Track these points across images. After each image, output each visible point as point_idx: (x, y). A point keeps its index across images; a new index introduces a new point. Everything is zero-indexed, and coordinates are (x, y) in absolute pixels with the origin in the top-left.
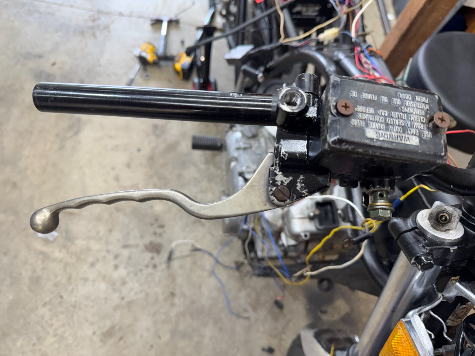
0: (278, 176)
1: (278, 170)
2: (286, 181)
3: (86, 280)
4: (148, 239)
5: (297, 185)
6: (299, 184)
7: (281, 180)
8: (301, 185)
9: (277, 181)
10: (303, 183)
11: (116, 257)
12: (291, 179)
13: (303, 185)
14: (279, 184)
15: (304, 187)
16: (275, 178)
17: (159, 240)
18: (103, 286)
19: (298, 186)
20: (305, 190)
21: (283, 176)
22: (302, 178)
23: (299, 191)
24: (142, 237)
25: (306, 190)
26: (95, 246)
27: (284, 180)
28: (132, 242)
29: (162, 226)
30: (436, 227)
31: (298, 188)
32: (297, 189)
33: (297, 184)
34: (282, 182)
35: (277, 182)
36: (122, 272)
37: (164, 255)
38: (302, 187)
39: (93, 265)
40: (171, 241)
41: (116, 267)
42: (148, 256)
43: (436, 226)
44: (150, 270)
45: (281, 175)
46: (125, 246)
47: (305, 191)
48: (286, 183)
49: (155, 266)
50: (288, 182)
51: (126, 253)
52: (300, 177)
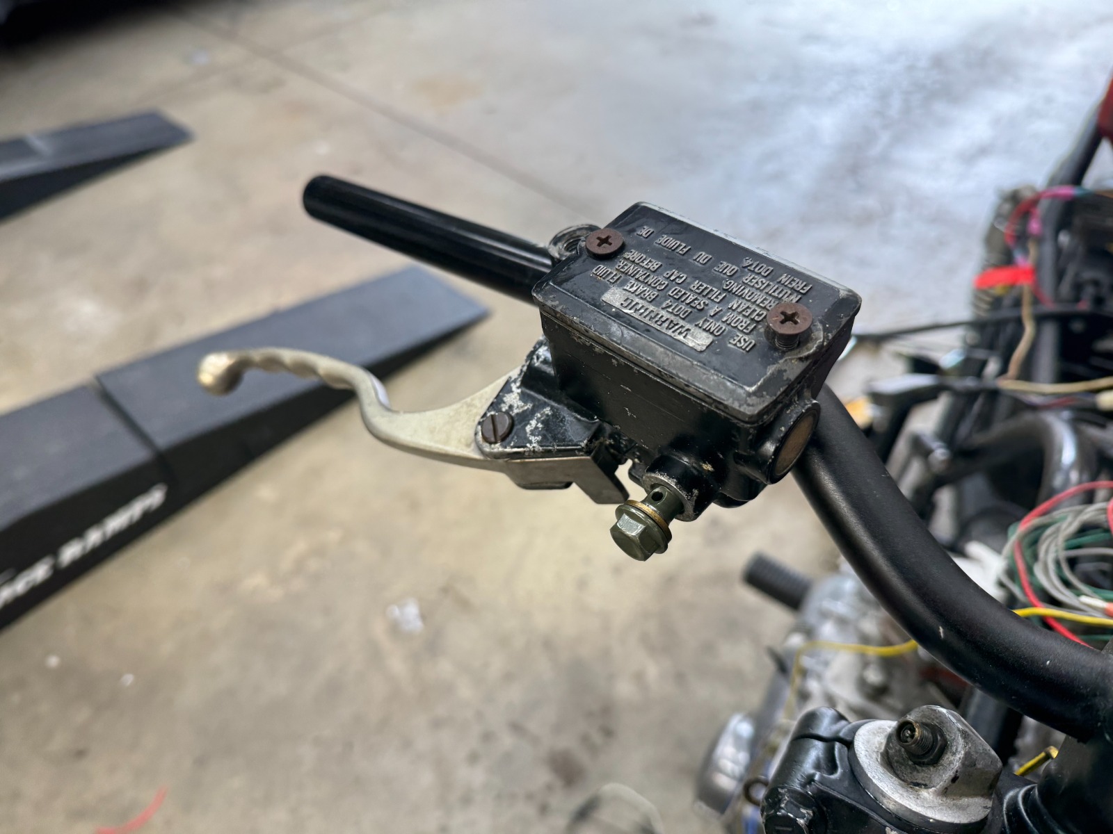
0: (511, 394)
1: (518, 384)
2: (518, 407)
3: (407, 744)
4: (567, 742)
5: (531, 422)
6: (533, 422)
7: (511, 403)
8: (537, 424)
9: (504, 403)
10: (543, 422)
11: (487, 737)
12: (528, 408)
13: (540, 425)
14: (504, 410)
15: (540, 431)
16: (505, 396)
17: (583, 757)
18: (427, 778)
19: (531, 424)
20: (538, 436)
21: (518, 398)
22: (546, 412)
23: (526, 433)
24: (558, 729)
25: (539, 438)
26: (465, 691)
27: (515, 405)
28: (533, 726)
29: (608, 733)
30: (895, 764)
31: (528, 429)
32: (525, 430)
33: (532, 420)
34: (511, 407)
35: (503, 405)
36: (476, 776)
37: (577, 800)
38: (536, 428)
39: (437, 724)
40: (607, 777)
41: (473, 758)
42: (543, 776)
43: (897, 762)
44: (530, 811)
45: (516, 394)
46: (517, 728)
47: (536, 438)
48: (516, 411)
49: (544, 809)
50: (521, 410)
51: (507, 741)
52: (545, 410)
